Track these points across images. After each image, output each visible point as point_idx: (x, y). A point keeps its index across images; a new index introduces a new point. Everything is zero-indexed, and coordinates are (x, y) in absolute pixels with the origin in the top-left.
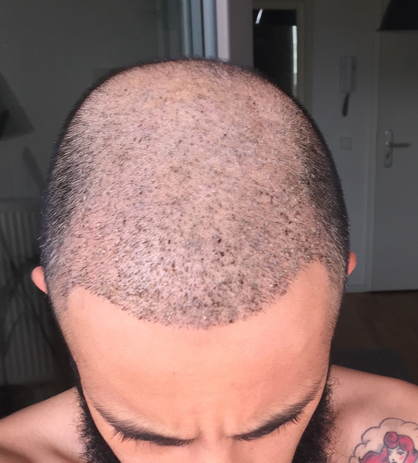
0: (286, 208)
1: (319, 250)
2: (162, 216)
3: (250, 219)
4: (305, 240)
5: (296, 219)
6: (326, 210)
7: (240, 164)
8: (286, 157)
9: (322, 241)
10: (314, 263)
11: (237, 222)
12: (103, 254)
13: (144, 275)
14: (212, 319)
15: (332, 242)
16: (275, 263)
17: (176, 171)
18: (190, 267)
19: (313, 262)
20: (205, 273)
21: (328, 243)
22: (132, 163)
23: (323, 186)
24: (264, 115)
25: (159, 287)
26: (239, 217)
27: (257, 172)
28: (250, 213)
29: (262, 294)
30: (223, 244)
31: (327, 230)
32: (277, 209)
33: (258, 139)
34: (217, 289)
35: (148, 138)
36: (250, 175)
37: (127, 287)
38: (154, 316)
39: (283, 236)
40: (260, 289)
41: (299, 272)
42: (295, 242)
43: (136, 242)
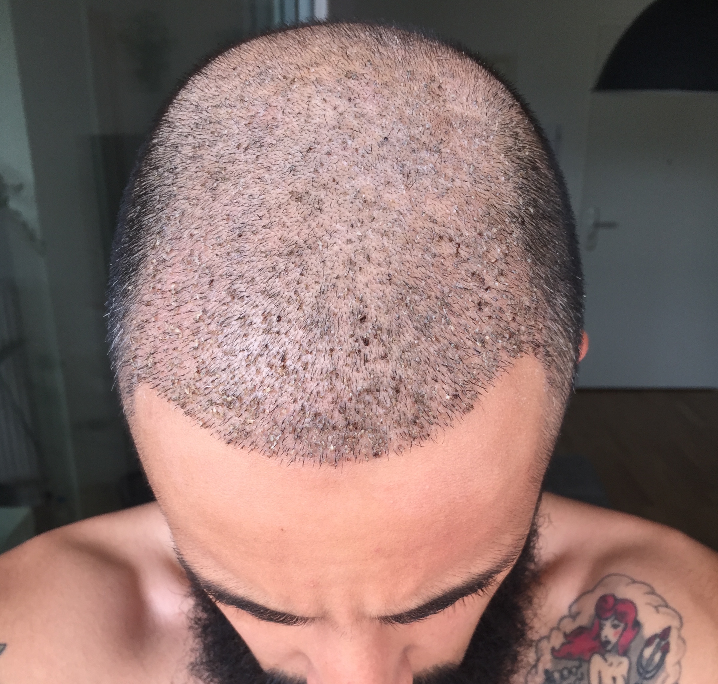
0: (482, 264)
1: (534, 335)
2: (270, 275)
3: (417, 282)
4: (510, 319)
5: (497, 283)
6: (550, 268)
7: (407, 188)
8: (488, 178)
9: (540, 320)
10: (524, 358)
11: (396, 287)
12: (177, 334)
13: (236, 372)
14: (346, 449)
15: (555, 321)
16: (457, 357)
17: (298, 199)
18: (311, 361)
19: (522, 357)
20: (335, 373)
21: (549, 323)
22: (231, 184)
23: (547, 227)
24: (456, 108)
25: (260, 394)
26: (398, 279)
27: (437, 202)
28: (419, 273)
29: (431, 411)
30: (369, 325)
31: (549, 302)
32: (467, 266)
33: (441, 146)
34: (354, 401)
35: (258, 144)
36: (424, 207)
37: (209, 390)
38: (250, 440)
39: (472, 313)
40: (429, 403)
41: (498, 374)
42: (493, 322)
43: (227, 316)
